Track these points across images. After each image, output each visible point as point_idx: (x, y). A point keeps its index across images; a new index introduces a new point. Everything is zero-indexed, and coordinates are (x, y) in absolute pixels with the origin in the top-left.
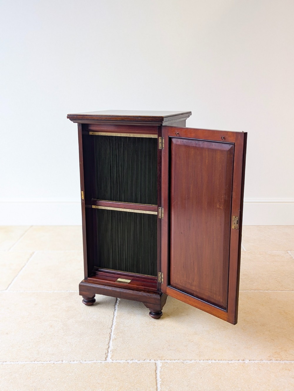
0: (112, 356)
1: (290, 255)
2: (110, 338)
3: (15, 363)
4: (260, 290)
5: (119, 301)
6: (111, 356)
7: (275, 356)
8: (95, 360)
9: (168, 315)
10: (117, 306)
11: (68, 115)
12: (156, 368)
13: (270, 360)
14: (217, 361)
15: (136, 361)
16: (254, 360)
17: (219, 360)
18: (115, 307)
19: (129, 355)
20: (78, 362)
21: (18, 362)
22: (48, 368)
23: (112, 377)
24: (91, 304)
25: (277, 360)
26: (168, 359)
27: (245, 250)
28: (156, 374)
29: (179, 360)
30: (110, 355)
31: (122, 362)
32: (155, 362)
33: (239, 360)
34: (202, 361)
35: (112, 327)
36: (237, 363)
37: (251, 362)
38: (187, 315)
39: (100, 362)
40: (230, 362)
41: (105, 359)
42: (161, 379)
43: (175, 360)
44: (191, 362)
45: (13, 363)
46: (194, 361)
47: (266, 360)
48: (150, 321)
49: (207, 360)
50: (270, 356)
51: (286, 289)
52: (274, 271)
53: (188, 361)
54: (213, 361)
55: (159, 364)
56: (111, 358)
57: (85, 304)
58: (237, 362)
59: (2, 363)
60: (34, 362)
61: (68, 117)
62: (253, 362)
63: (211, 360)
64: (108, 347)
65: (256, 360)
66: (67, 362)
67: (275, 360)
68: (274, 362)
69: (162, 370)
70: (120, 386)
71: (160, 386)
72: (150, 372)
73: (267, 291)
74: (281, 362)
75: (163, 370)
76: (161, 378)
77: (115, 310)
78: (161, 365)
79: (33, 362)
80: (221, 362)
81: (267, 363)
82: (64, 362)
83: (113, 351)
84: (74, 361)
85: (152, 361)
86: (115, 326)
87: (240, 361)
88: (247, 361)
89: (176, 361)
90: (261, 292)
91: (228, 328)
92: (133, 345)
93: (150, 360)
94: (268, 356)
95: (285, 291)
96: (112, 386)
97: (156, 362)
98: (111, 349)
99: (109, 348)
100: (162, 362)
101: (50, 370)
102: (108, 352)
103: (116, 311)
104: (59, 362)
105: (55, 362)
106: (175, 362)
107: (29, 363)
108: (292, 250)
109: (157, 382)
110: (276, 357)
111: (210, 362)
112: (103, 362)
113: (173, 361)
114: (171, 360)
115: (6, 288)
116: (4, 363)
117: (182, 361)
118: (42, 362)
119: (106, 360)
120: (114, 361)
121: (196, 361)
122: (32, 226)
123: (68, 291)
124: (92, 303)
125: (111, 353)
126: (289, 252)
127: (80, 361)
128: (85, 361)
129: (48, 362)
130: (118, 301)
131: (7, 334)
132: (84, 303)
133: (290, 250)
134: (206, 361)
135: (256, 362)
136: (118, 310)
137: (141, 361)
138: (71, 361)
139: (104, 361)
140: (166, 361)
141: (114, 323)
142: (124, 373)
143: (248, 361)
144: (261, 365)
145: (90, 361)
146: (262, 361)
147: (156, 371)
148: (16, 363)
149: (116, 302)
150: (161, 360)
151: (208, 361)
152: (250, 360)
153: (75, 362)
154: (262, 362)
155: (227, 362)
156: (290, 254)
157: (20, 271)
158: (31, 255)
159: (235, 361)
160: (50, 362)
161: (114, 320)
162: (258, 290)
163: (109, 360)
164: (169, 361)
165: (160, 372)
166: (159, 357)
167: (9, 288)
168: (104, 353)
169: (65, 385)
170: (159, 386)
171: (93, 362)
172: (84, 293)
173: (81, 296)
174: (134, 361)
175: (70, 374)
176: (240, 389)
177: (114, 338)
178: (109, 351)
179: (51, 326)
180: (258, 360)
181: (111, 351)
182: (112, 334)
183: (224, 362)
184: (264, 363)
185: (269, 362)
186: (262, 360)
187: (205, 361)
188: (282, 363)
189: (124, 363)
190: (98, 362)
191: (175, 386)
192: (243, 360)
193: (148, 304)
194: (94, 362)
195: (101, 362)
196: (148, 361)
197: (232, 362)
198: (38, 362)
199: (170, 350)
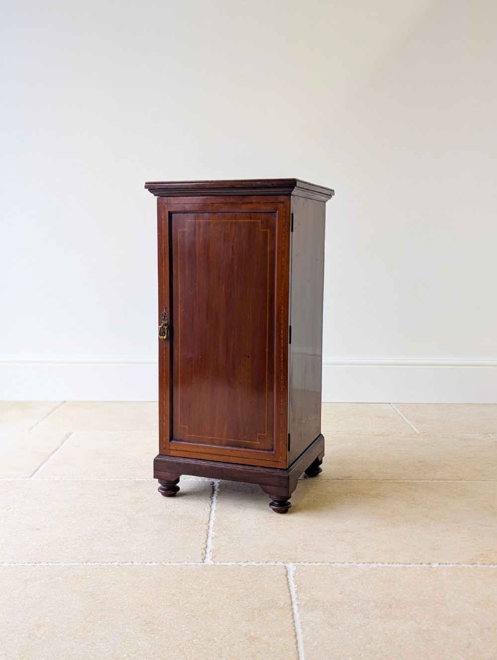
0: (214, 557)
1: (493, 439)
2: (207, 535)
3: (55, 564)
4: (449, 480)
5: (217, 492)
6: (211, 558)
7: (481, 559)
8: (186, 562)
9: (300, 509)
10: (214, 498)
11: (146, 183)
12: (287, 572)
13: (473, 564)
14: (387, 565)
15: (254, 563)
16: (446, 564)
17: (389, 564)
18: (212, 499)
19: (240, 556)
20: (157, 564)
21: (59, 563)
22: (110, 571)
23: (216, 582)
24: (173, 493)
25: (484, 564)
26: (305, 561)
27: (419, 433)
28: (288, 579)
29: (323, 562)
30: (209, 556)
31: (230, 564)
32: (283, 564)
33: (421, 564)
34: (361, 564)
35: (210, 522)
36: (419, 567)
37: (441, 566)
38: (332, 509)
39: (194, 564)
40: (407, 566)
41: (201, 561)
42: (296, 586)
43: (316, 563)
44: (343, 566)
45: (50, 564)
46: (349, 564)
47: (466, 564)
48: (272, 515)
49: (370, 563)
50: (472, 559)
51: (490, 478)
52: (469, 458)
53: (340, 565)
54: (380, 565)
55: (291, 567)
56: (211, 560)
57: (163, 494)
58: (419, 565)
59: (34, 564)
60: (87, 563)
61: (146, 187)
62: (446, 566)
63: (376, 563)
64: (205, 546)
65: (449, 564)
66: (139, 564)
67: (481, 564)
68: (479, 566)
69: (297, 574)
70: (230, 593)
71: (295, 594)
72: (278, 577)
73: (459, 482)
74: (492, 566)
75: (299, 574)
76: (296, 584)
77: (212, 502)
78: (295, 569)
79: (85, 564)
80: (393, 566)
81: (468, 567)
82: (135, 563)
83: (213, 551)
84: (151, 563)
85: (280, 564)
86: (214, 521)
87: (424, 565)
88: (435, 565)
89: (319, 564)
90: (450, 483)
91: (400, 526)
92: (246, 544)
93: (276, 563)
94: (470, 560)
95: (488, 482)
96: (218, 593)
97: (287, 565)
98: (210, 549)
99: (207, 547)
100: (296, 565)
101: (114, 573)
102: (206, 552)
103: (215, 504)
104: (127, 564)
105: (120, 564)
106: (316, 565)
107: (77, 564)
108: (495, 433)
109: (291, 588)
110: (482, 561)
111: (374, 565)
112: (199, 564)
113: (314, 564)
114: (310, 563)
115: (31, 475)
116: (38, 565)
117: (329, 564)
118: (98, 564)
119: (204, 562)
120: (218, 564)
121: (351, 564)
122: (65, 402)
123: (133, 479)
124: (174, 491)
125: (211, 553)
126: (490, 435)
127: (161, 563)
128: (170, 563)
129: (109, 564)
130: (215, 492)
131: (38, 529)
132: (161, 492)
133: (492, 433)
134: (368, 564)
135: (450, 566)
136: (216, 502)
137: (261, 564)
138: (146, 563)
139: (201, 563)
140: (302, 564)
141: (212, 517)
142: (235, 578)
143: (437, 565)
144: (459, 569)
145: (177, 563)
146: (461, 564)
147: (286, 575)
148: (57, 564)
149: (213, 493)
150: (294, 562)
151: (371, 565)
152: (439, 564)
153: (154, 564)
154: (459, 566)
155: (403, 565)
156: (493, 437)
157: (51, 454)
158: (67, 436)
159: (416, 564)
160: (113, 564)
161: (211, 515)
162: (445, 480)
163: (209, 561)
164: (307, 564)
165: (294, 577)
166: (291, 559)
167: (35, 475)
168: (200, 553)
169: (140, 591)
170: (293, 593)
171: (182, 564)
172: (162, 473)
173: (157, 480)
174: (249, 563)
175: (146, 578)
176: (428, 598)
177: (214, 536)
178: (208, 551)
179: (110, 521)
180: (453, 564)
181: (210, 551)
182: (211, 531)
183: (397, 565)
184: (464, 567)
185: (471, 566)
186: (459, 563)
187: (366, 564)
188: (493, 568)
189: (233, 565)
190: (190, 564)
191: (320, 594)
192: (429, 564)
193: (268, 487)
194: (184, 564)
195: (197, 564)
196: (273, 564)
197: (411, 566)
198: (93, 564)
199: (307, 550)
